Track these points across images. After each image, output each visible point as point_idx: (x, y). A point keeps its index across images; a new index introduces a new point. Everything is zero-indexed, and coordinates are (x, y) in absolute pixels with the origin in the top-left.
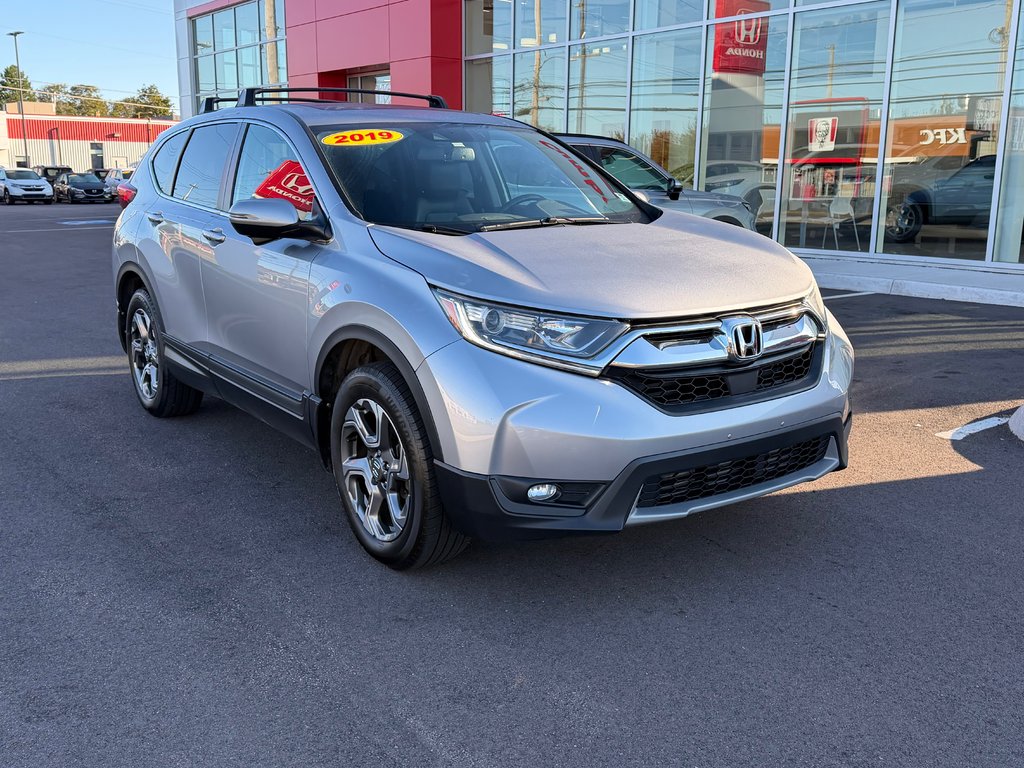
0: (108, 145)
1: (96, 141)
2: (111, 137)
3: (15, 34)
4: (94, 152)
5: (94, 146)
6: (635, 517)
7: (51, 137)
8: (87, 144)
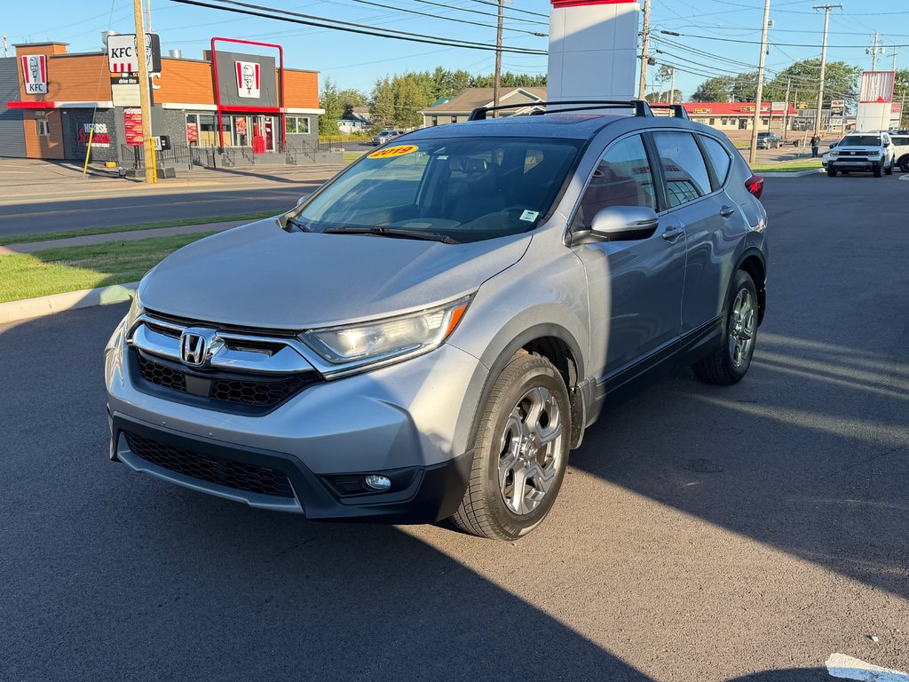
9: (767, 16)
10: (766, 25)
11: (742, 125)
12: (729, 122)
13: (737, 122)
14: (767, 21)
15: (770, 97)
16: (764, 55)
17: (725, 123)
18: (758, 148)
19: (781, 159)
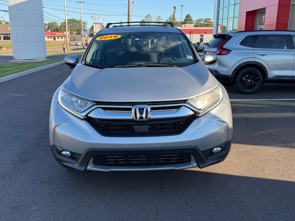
0: (205, 35)
1: (202, 34)
2: (206, 33)
3: (182, 6)
4: (201, 37)
5: (201, 36)
6: (90, 167)
7: (190, 34)
8: (200, 35)
9: (66, 4)
10: (66, 6)
11: (54, 39)
12: (50, 38)
13: (53, 38)
14: (66, 5)
15: (61, 30)
16: (66, 16)
17: (48, 38)
18: (69, 45)
19: (74, 50)
